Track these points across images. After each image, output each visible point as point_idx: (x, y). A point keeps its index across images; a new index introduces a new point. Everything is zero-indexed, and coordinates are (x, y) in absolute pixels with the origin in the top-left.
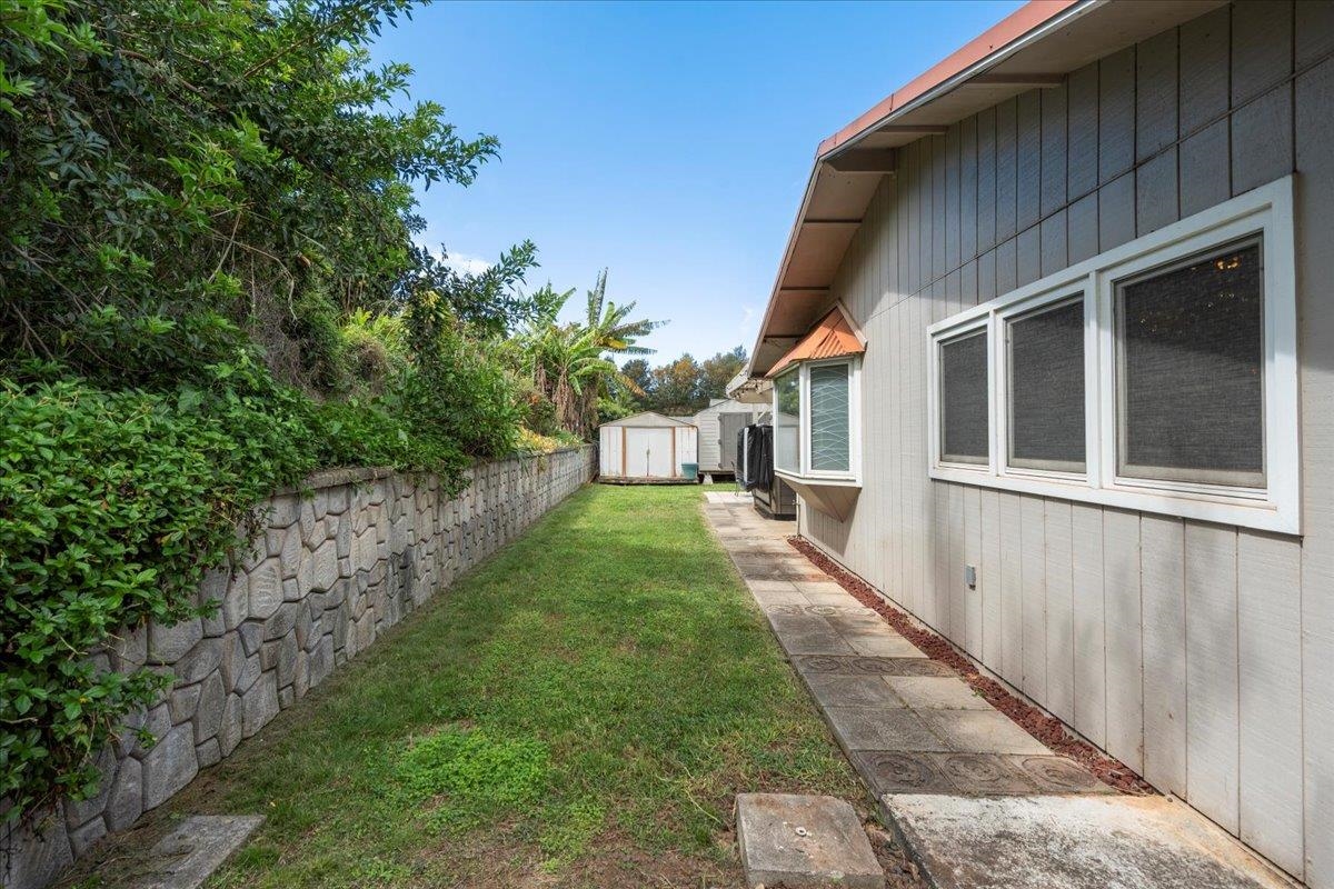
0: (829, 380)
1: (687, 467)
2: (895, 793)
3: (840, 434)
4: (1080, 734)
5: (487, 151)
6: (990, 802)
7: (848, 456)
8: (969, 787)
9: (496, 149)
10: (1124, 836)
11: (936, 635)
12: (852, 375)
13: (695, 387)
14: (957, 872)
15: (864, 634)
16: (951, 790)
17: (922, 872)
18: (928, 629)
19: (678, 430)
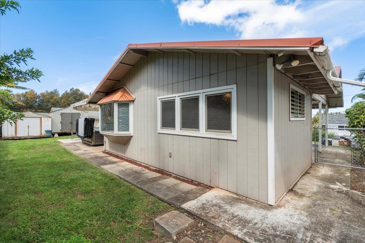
0: (123, 107)
1: (47, 131)
2: (182, 205)
3: (126, 121)
4: (197, 182)
5: (12, 6)
6: (197, 199)
7: (129, 128)
8: (191, 198)
9: (18, 8)
10: (216, 196)
11: (159, 169)
12: (130, 106)
13: (36, 102)
14: (203, 214)
15: (145, 173)
16: (189, 200)
17: (197, 217)
18: (157, 169)
19: (43, 118)
